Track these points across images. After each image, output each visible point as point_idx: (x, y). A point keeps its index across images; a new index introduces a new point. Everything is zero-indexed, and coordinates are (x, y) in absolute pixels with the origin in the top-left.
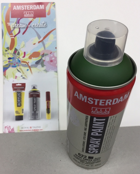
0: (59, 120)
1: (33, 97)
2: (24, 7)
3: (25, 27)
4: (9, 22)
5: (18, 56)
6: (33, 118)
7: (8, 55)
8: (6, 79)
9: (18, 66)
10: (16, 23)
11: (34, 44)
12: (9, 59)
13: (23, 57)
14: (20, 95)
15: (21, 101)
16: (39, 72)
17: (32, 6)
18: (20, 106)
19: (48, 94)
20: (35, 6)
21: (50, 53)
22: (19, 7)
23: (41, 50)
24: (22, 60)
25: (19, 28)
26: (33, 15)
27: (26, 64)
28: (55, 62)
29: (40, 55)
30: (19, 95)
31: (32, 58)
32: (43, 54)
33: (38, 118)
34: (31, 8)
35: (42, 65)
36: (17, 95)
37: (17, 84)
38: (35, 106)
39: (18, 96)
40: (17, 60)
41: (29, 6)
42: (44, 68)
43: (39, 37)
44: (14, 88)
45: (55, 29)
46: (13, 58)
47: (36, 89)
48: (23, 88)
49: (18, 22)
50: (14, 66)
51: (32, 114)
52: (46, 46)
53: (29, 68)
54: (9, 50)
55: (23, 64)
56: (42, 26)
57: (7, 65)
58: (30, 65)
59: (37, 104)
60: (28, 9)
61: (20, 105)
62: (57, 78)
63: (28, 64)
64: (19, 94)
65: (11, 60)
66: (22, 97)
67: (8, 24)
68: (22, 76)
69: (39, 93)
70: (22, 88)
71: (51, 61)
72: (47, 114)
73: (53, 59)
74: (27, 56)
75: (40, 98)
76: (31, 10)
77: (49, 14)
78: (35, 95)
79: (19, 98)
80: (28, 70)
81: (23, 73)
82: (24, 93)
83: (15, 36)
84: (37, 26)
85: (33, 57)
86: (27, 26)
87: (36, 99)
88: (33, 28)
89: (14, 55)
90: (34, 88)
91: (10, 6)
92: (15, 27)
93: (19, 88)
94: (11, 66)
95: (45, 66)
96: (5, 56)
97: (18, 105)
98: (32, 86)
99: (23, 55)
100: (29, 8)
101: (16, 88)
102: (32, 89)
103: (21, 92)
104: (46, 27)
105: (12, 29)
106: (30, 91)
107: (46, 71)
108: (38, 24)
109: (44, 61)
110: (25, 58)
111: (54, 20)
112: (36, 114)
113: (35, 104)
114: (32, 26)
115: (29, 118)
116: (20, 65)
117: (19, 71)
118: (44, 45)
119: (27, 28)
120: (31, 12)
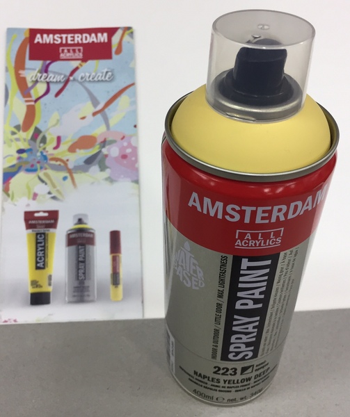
0: (143, 302)
1: (78, 245)
2: (61, 38)
3: (62, 81)
4: (23, 68)
5: (42, 145)
6: (75, 299)
7: (18, 143)
8: (10, 200)
9: (41, 168)
10: (41, 72)
11: (83, 118)
12: (20, 151)
13: (56, 148)
14: (44, 239)
15: (45, 255)
16: (93, 183)
17: (80, 35)
18: (44, 268)
19: (115, 237)
20: (88, 35)
21: (122, 137)
22: (48, 36)
23: (99, 131)
24: (52, 154)
25: (48, 83)
26: (81, 55)
27: (62, 164)
28: (133, 159)
29: (97, 143)
30: (41, 239)
31: (77, 150)
32: (102, 140)
33: (91, 298)
34: (76, 39)
35: (100, 167)
36: (37, 239)
37: (38, 212)
38: (81, 265)
39: (37, 243)
40: (39, 154)
41: (72, 35)
42: (107, 173)
43: (95, 102)
44: (30, 222)
45: (133, 84)
46: (29, 151)
47: (85, 224)
48: (52, 221)
49: (45, 70)
50: (32, 170)
51: (75, 287)
52: (112, 122)
53: (67, 175)
54: (21, 132)
55: (55, 165)
56: (103, 78)
57: (13, 166)
58: (71, 166)
59: (87, 263)
60: (69, 42)
61: (42, 266)
62: (139, 196)
63: (66, 165)
64: (41, 237)
65: (24, 155)
66: (49, 244)
67: (20, 74)
68: (49, 193)
69: (93, 233)
70: (48, 222)
71: (124, 157)
72: (112, 287)
73: (129, 151)
74: (64, 147)
75: (95, 247)
76: (78, 44)
77: (119, 50)
78: (80, 239)
79: (41, 247)
80: (65, 178)
81: (54, 186)
82: (54, 234)
83: (36, 101)
84: (91, 79)
85: (80, 148)
86: (67, 78)
87: (85, 251)
88: (81, 83)
89: (32, 142)
90: (80, 221)
91: (27, 35)
92: (39, 80)
93: (40, 222)
94: (23, 168)
95: (108, 167)
96: (10, 146)
97: (38, 265)
98: (75, 216)
99: (55, 144)
100: (73, 40)
101: (33, 222)
102: (76, 224)
103: (47, 232)
104: (112, 79)
105: (30, 85)
106: (70, 230)
107: (111, 180)
108: (94, 74)
109: (106, 156)
110: (59, 150)
111: (131, 66)
112: (83, 287)
113: (82, 262)
114: (79, 79)
115: (67, 299)
116: (46, 166)
117: (42, 181)
118: (106, 120)
119: (67, 82)
120: (77, 48)
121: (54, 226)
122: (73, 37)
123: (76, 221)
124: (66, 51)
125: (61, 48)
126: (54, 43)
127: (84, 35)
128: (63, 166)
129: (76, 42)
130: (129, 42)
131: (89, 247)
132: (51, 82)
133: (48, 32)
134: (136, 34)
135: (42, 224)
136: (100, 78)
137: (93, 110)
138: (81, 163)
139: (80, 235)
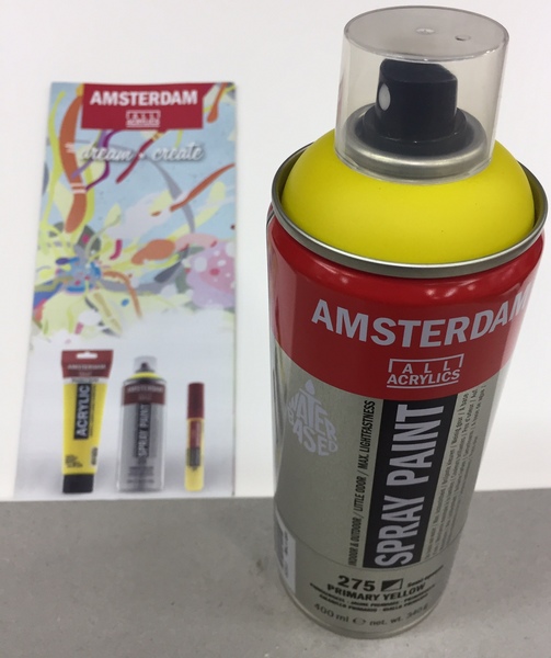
1: (140, 403)
2: (130, 97)
3: (129, 159)
4: (72, 140)
5: (93, 252)
6: (131, 486)
7: (58, 249)
8: (41, 333)
9: (91, 286)
10: (97, 145)
11: (156, 214)
12: (61, 261)
13: (114, 257)
14: (90, 393)
15: (89, 418)
16: (166, 310)
17: (156, 94)
18: (85, 437)
19: (196, 393)
20: (168, 94)
21: (211, 242)
22: (111, 94)
23: (179, 233)
24: (108, 267)
25: (107, 163)
26: (158, 122)
27: (122, 281)
28: (228, 275)
29: (175, 251)
31: (146, 261)
32: (182, 246)
33: (154, 486)
34: (151, 99)
35: (178, 286)
36: (78, 393)
37: (82, 352)
38: (143, 434)
39: (79, 399)
40: (88, 266)
41: (146, 93)
42: (187, 297)
43: (175, 191)
44: (70, 367)
45: (232, 166)
46: (75, 260)
47: (152, 371)
48: (103, 367)
49: (104, 143)
50: (76, 288)
51: (131, 469)
52: (199, 221)
53: (129, 297)
54: (64, 232)
55: (111, 283)
56: (188, 156)
57: (50, 283)
58: (134, 283)
59: (151, 431)
60: (141, 103)
61: (84, 434)
62: (235, 332)
63: (128, 282)
64: (84, 389)
65: (67, 267)
66: (96, 400)
67: (67, 149)
68: (101, 324)
69: (163, 386)
70: (96, 367)
71: (215, 272)
72: (187, 470)
73: (221, 263)
74: (126, 255)
76: (154, 107)
77: (213, 116)
78: (144, 395)
79: (84, 404)
80: (125, 303)
81: (108, 313)
82: (104, 385)
83: (88, 187)
84: (170, 157)
85: (150, 258)
86: (135, 155)
87: (149, 413)
88: (155, 163)
89: (79, 248)
90: (144, 367)
91: (81, 93)
92: (94, 157)
93: (85, 367)
94: (63, 286)
95: (189, 287)
96: (46, 253)
97: (79, 432)
98: (137, 359)
99: (112, 251)
100: (147, 101)
101: (75, 367)
102: (138, 371)
103: (93, 383)
104: (201, 158)
105: (80, 164)
106: (128, 380)
107: (193, 306)
108: (174, 150)
109: (188, 270)
110: (119, 260)
111: (230, 138)
112: (145, 468)
113: (144, 429)
114: (153, 156)
115: (118, 485)
116: (98, 283)
117: (91, 305)
118: (190, 218)
119: (135, 161)
120: (151, 112)
121: (104, 373)
122: (147, 96)
123: (138, 367)
124: (135, 116)
125: (128, 113)
126: (119, 106)
127: (163, 94)
128: (122, 284)
129: (151, 103)
130: (228, 105)
131: (156, 407)
132: (111, 161)
133: (111, 88)
134: (240, 94)
135: (86, 371)
136: (183, 156)
137: (171, 202)
138: (150, 280)
139: (143, 388)
